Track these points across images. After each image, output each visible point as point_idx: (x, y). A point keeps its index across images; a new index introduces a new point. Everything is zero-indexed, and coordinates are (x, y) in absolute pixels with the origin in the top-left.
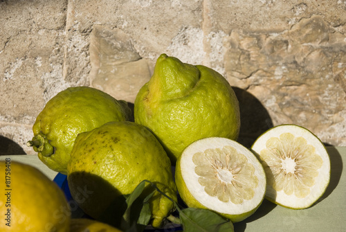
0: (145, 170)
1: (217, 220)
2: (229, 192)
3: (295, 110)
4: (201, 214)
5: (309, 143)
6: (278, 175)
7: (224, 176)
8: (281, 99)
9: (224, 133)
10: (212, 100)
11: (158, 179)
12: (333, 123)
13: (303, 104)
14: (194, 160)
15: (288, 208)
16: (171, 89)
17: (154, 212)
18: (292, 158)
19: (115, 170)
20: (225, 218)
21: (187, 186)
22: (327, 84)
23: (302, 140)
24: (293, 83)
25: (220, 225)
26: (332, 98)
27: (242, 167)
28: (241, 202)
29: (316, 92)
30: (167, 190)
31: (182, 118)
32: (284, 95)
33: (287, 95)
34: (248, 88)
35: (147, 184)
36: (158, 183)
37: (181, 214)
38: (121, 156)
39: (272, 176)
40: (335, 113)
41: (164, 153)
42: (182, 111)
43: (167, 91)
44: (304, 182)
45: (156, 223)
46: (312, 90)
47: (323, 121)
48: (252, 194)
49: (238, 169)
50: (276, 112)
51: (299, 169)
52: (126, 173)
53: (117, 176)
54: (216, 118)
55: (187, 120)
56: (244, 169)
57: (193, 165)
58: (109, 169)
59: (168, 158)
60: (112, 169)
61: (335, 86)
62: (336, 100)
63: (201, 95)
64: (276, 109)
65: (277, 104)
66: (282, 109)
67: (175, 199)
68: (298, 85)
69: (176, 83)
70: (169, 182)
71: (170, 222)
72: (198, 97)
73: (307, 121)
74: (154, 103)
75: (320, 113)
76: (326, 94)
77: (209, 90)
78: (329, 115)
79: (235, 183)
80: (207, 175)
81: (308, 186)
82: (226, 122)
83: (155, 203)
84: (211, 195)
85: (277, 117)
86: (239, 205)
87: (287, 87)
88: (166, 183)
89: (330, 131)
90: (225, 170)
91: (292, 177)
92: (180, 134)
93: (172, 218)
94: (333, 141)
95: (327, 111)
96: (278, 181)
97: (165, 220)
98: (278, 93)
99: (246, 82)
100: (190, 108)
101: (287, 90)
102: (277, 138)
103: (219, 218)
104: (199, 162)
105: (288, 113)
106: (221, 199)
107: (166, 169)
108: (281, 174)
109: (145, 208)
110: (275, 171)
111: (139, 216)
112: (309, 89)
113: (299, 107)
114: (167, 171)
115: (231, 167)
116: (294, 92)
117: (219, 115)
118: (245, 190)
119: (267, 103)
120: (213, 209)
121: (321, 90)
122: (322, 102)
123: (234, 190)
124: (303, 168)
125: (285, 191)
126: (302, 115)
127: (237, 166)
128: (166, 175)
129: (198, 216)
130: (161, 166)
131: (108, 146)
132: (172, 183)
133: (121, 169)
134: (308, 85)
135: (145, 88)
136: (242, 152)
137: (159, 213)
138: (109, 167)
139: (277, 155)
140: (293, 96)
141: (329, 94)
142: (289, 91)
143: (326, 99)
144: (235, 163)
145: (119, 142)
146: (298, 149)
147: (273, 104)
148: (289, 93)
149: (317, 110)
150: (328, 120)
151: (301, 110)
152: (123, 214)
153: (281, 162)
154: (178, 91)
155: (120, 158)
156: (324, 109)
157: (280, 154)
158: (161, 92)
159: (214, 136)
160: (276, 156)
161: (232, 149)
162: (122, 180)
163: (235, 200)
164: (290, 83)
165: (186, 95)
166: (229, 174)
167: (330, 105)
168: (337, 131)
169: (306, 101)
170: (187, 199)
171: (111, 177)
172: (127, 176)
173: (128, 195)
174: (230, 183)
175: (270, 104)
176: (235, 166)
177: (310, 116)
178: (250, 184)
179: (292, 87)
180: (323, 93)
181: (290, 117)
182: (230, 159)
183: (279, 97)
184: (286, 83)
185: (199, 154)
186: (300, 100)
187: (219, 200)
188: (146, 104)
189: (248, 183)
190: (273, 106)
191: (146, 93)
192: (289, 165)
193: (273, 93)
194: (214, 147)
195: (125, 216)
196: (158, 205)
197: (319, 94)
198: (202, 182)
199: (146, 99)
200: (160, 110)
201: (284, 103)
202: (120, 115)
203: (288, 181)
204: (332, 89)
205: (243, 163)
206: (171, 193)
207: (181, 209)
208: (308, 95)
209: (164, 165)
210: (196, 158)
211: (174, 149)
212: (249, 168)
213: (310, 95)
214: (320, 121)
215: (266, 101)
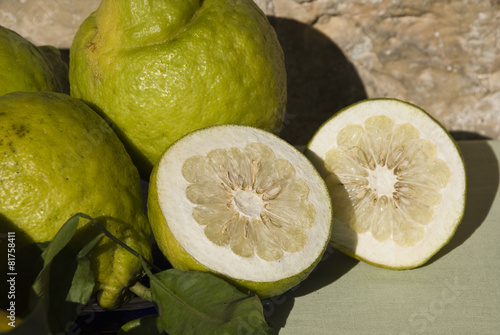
0: (83, 193)
1: (228, 293)
2: (255, 238)
3: (412, 66)
4: (194, 281)
5: (422, 136)
6: (360, 200)
7: (245, 204)
8: (383, 44)
9: (251, 116)
10: (224, 48)
11: (109, 210)
12: (488, 93)
13: (427, 55)
14: (186, 172)
15: (380, 266)
16: (141, 26)
17: (101, 277)
18: (389, 168)
19: (19, 192)
20: (243, 289)
21: (169, 224)
22: (477, 12)
23: (409, 131)
24: (407, 10)
25: (233, 303)
26: (487, 41)
27: (283, 185)
28: (279, 257)
29: (453, 29)
30: (128, 233)
31: (162, 87)
32: (389, 36)
33: (395, 35)
34: (315, 21)
35: (83, 223)
36: (110, 218)
37: (153, 281)
38: (32, 164)
39: (348, 202)
40: (493, 72)
41: (126, 158)
42: (163, 71)
43: (133, 30)
44: (413, 215)
45: (107, 299)
46: (445, 25)
47: (469, 87)
48: (303, 241)
49: (275, 191)
50: (373, 71)
51: (403, 189)
52: (42, 199)
53: (23, 204)
54: (233, 86)
55: (174, 90)
56: (286, 191)
57: (183, 182)
58: (7, 191)
59: (133, 168)
60: (11, 191)
61: (493, 16)
62: (495, 46)
63: (202, 39)
64: (371, 64)
65: (374, 55)
66: (384, 64)
67: (146, 251)
68: (417, 15)
69: (152, 14)
70: (133, 216)
71: (136, 296)
72: (197, 43)
73: (436, 87)
74: (107, 54)
75: (462, 72)
76: (475, 32)
77: (219, 28)
78: (480, 76)
79: (267, 219)
80: (212, 202)
81: (421, 222)
82: (253, 94)
83: (103, 259)
84: (218, 244)
85: (376, 81)
86: (274, 262)
87: (395, 19)
88: (127, 219)
89: (483, 108)
90: (249, 193)
91: (389, 206)
92: (160, 119)
93: (138, 289)
94: (489, 128)
95: (477, 68)
96: (360, 212)
97: (126, 293)
98: (375, 31)
99: (311, 8)
100: (179, 66)
101: (395, 24)
102: (360, 127)
103: (231, 290)
104: (196, 176)
105: (396, 73)
106: (237, 251)
107: (127, 190)
108: (366, 199)
109: (82, 269)
110: (353, 191)
111: (69, 286)
112: (440, 23)
113: (419, 59)
114: (130, 194)
115: (261, 185)
116: (410, 30)
117: (239, 80)
118: (288, 232)
119: (355, 51)
120: (220, 270)
121: (464, 25)
122: (465, 49)
123: (265, 231)
124: (411, 187)
125: (375, 234)
126: (426, 76)
127: (274, 185)
128: (127, 203)
129: (187, 285)
130: (117, 185)
131: (5, 143)
132: (140, 219)
133: (30, 190)
134: (438, 15)
135: (91, 22)
136: (284, 156)
137: (112, 280)
138: (7, 187)
139: (360, 161)
140: (407, 38)
141: (481, 32)
142: (398, 27)
143: (475, 42)
144: (270, 179)
145: (27, 136)
146: (402, 149)
147: (367, 53)
148: (400, 32)
149: (458, 66)
150: (477, 85)
151: (424, 66)
152: (33, 282)
153: (366, 174)
154: (156, 29)
155: (31, 168)
156: (471, 63)
157: (365, 159)
158: (120, 32)
159: (229, 123)
160: (356, 162)
161: (266, 151)
162: (33, 212)
163: (267, 253)
164: (400, 11)
165: (172, 39)
166: (258, 199)
167: (482, 56)
168: (496, 108)
169: (432, 48)
170: (169, 252)
171: (12, 207)
172: (45, 203)
173: (46, 244)
174: (258, 218)
175: (361, 54)
176: (269, 185)
177: (442, 78)
178: (298, 219)
179: (405, 20)
180: (469, 30)
181: (402, 81)
182: (260, 170)
183: (379, 41)
184: (393, 12)
185: (196, 159)
186: (421, 45)
187: (233, 254)
188: (91, 56)
189: (295, 217)
190: (367, 59)
191: (91, 32)
192: (383, 181)
193: (364, 31)
194: (228, 146)
195: (36, 287)
196: (111, 263)
197: (461, 33)
198: (199, 217)
199: (92, 45)
200: (118, 68)
201: (388, 52)
202: (39, 78)
203: (380, 213)
204: (487, 23)
205: (287, 178)
206: (137, 239)
207: (154, 272)
208: (437, 34)
209: (124, 182)
210: (190, 168)
211: (148, 150)
212: (297, 188)
213: (442, 36)
214: (463, 88)
215: (352, 48)
